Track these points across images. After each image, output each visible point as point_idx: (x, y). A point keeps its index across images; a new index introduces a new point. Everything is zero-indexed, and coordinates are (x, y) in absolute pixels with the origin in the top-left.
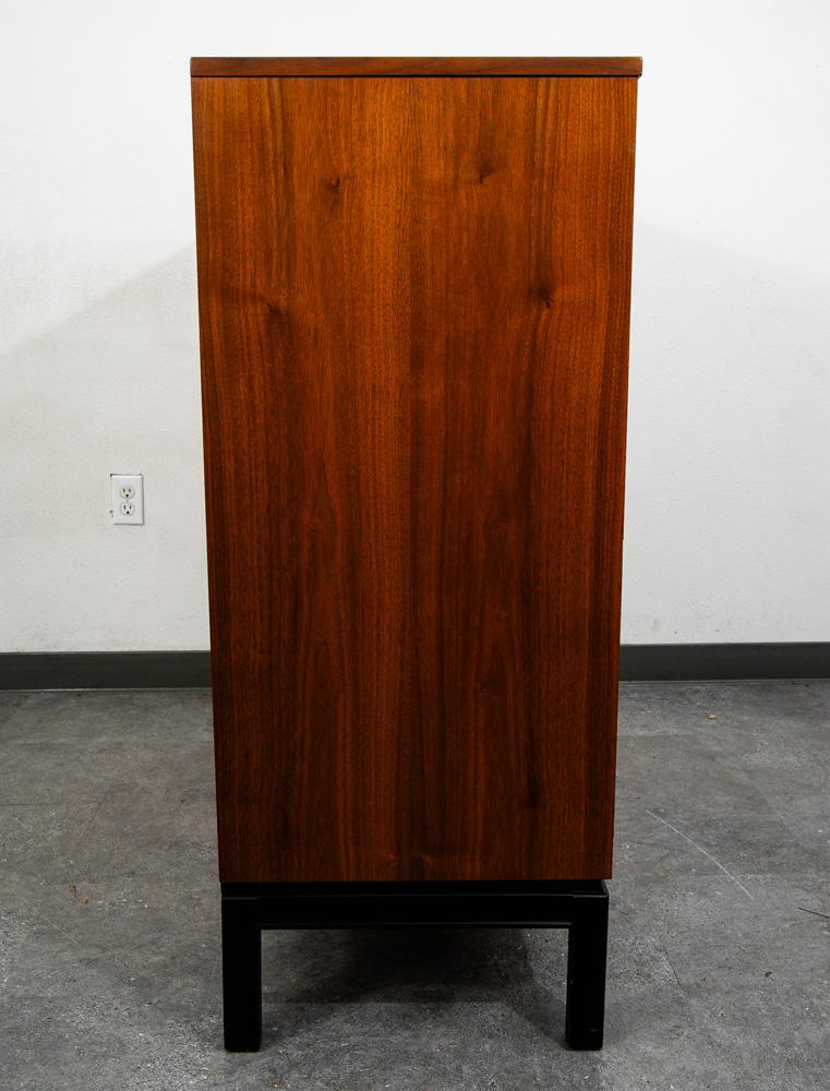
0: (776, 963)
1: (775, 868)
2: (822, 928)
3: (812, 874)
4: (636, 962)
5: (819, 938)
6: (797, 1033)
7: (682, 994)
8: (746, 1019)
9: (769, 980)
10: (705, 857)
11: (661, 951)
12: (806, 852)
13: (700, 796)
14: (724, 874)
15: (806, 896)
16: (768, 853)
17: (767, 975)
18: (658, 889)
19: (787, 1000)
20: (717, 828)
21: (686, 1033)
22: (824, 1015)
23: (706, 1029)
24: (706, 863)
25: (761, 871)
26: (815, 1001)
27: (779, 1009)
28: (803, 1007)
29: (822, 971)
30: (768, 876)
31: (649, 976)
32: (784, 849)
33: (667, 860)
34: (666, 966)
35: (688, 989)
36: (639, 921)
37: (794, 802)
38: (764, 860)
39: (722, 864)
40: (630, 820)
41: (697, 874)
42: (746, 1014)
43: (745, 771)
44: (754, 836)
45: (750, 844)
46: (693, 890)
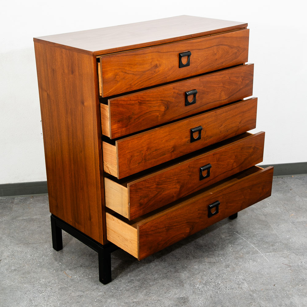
0: (276, 282)
1: (274, 250)
2: (289, 270)
3: (285, 252)
4: (237, 284)
5: (288, 273)
6: (283, 302)
7: (251, 293)
8: (269, 299)
9: (275, 287)
10: (254, 248)
11: (244, 280)
12: (284, 244)
13: (250, 226)
14: (260, 253)
15: (284, 259)
16: (272, 245)
17: (274, 285)
18: (241, 260)
19: (280, 293)
20: (256, 237)
21: (253, 304)
22: (290, 296)
23: (259, 303)
24: (254, 250)
25: (271, 252)
26: (288, 292)
27: (278, 295)
28: (284, 294)
29: (289, 283)
30: (273, 253)
31: (242, 288)
32: (277, 244)
33: (242, 250)
34: (246, 284)
35: (252, 291)
36: (237, 271)
37: (279, 226)
38: (271, 248)
39: (259, 250)
40: (230, 236)
41: (252, 254)
42: (269, 298)
43: (264, 215)
44: (268, 239)
45: (267, 242)
46: (251, 260)
